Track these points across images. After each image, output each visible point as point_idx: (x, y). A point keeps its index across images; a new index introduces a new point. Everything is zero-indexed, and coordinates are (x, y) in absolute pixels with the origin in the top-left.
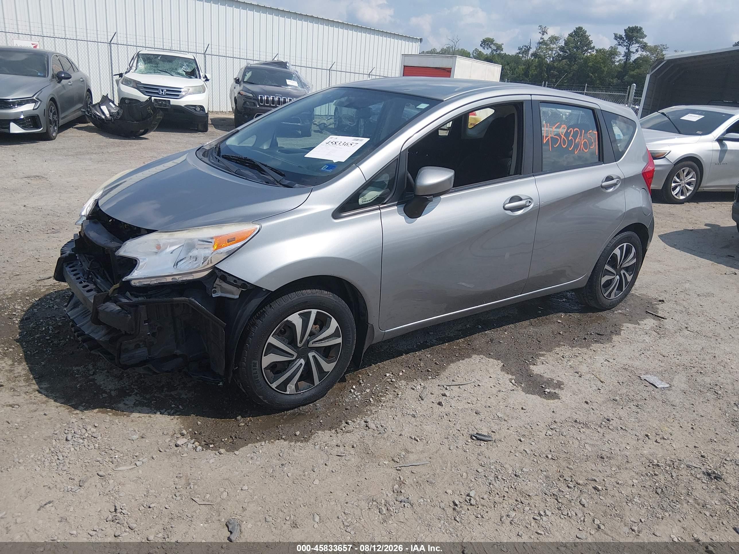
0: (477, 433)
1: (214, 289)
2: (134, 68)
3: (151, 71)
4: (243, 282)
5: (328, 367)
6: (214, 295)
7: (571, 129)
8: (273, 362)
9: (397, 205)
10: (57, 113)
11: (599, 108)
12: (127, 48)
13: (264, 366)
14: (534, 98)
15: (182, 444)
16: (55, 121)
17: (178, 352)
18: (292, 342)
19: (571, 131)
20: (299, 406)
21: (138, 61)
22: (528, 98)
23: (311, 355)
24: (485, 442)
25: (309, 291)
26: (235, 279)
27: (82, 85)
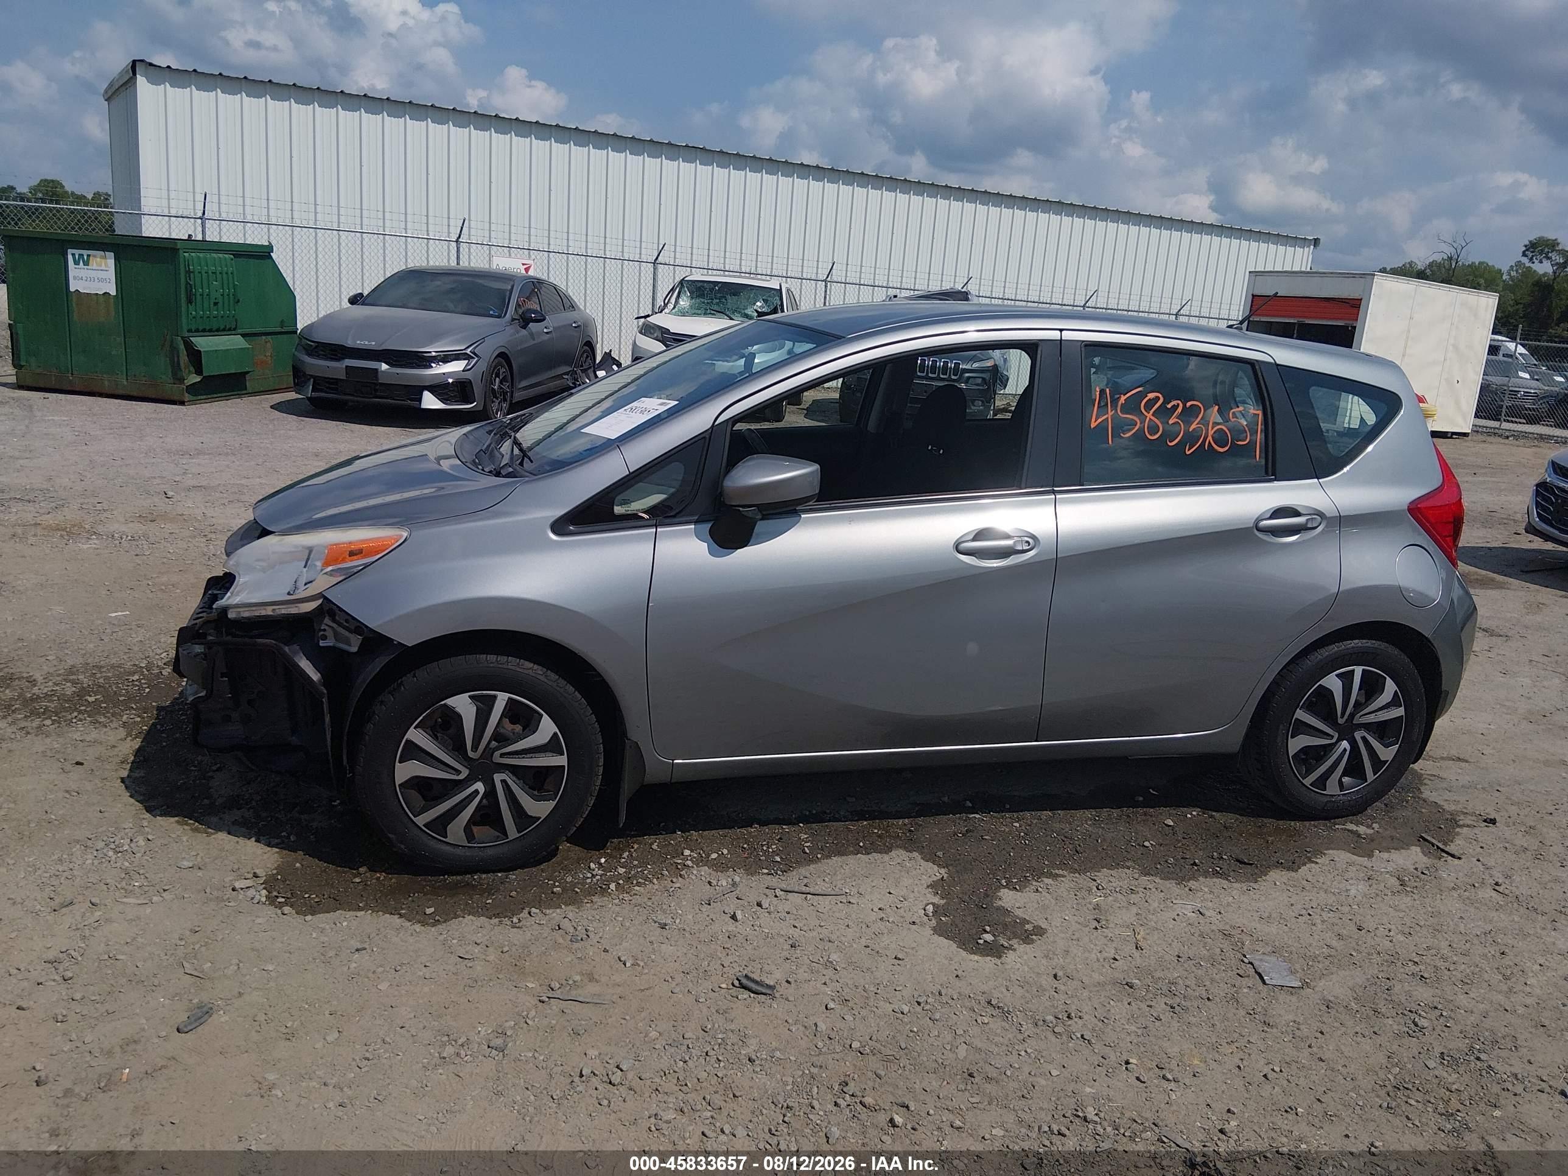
0: (746, 976)
1: (322, 633)
2: (671, 306)
3: (699, 312)
4: (358, 624)
5: (540, 809)
6: (322, 643)
7: (1179, 402)
8: (417, 777)
9: (696, 522)
10: (511, 378)
11: (1273, 361)
12: (675, 272)
13: (399, 781)
14: (1067, 335)
15: (242, 889)
16: (505, 393)
17: (294, 740)
18: (457, 747)
19: (1175, 407)
20: (476, 873)
21: (679, 293)
22: (1055, 335)
23: (498, 778)
24: (752, 995)
25: (492, 658)
26: (347, 617)
27: (575, 334)
